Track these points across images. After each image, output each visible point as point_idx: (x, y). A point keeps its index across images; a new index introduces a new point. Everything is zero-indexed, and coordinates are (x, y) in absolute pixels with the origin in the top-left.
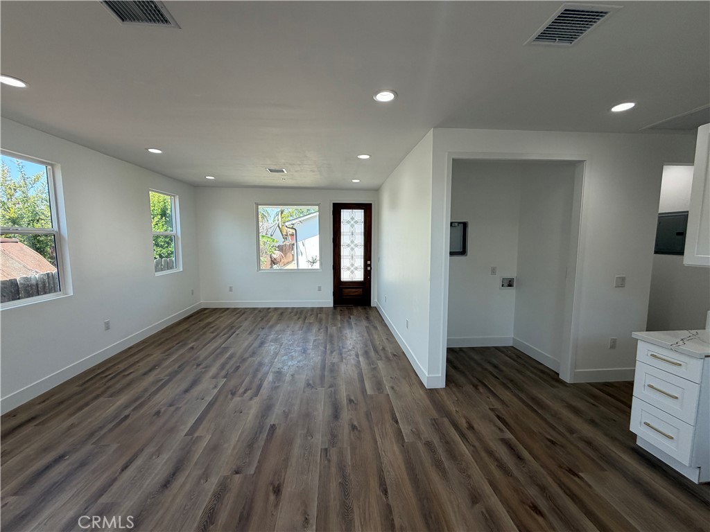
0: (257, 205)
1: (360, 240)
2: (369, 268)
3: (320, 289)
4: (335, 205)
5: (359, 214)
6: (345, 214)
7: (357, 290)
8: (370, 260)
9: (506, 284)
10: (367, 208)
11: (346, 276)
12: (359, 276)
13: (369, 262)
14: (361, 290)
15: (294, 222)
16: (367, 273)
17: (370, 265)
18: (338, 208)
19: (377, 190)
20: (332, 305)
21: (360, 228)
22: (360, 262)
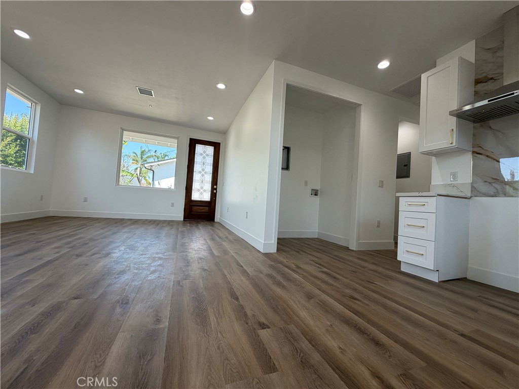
0: (123, 130)
1: (209, 169)
2: (215, 191)
3: (173, 205)
4: (191, 140)
5: (210, 150)
6: (199, 148)
7: (205, 208)
8: (216, 185)
9: (314, 193)
10: (216, 146)
11: (195, 196)
12: (207, 197)
13: (215, 187)
14: (207, 208)
15: (152, 164)
16: (214, 195)
17: (216, 189)
18: (193, 143)
19: (225, 133)
20: (182, 219)
21: (210, 160)
22: (208, 186)
